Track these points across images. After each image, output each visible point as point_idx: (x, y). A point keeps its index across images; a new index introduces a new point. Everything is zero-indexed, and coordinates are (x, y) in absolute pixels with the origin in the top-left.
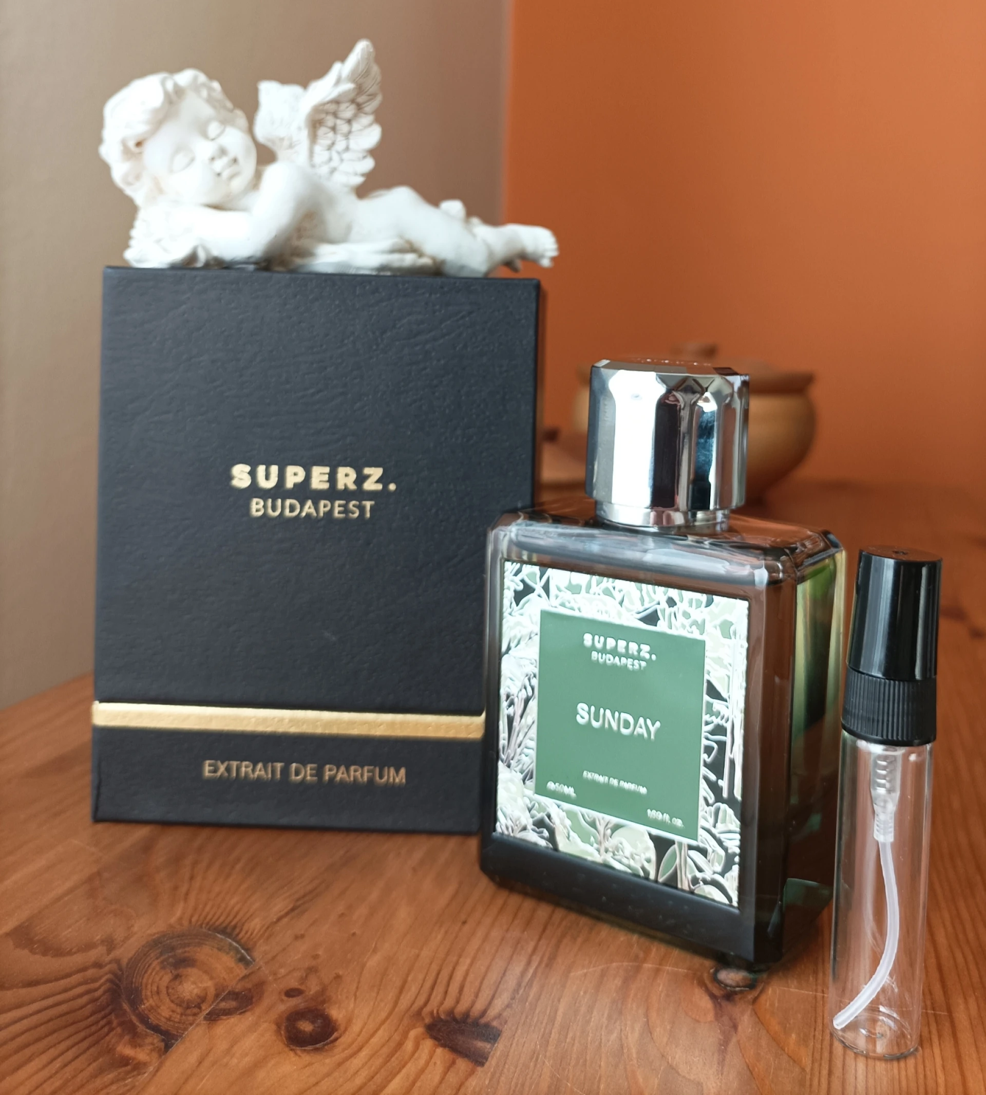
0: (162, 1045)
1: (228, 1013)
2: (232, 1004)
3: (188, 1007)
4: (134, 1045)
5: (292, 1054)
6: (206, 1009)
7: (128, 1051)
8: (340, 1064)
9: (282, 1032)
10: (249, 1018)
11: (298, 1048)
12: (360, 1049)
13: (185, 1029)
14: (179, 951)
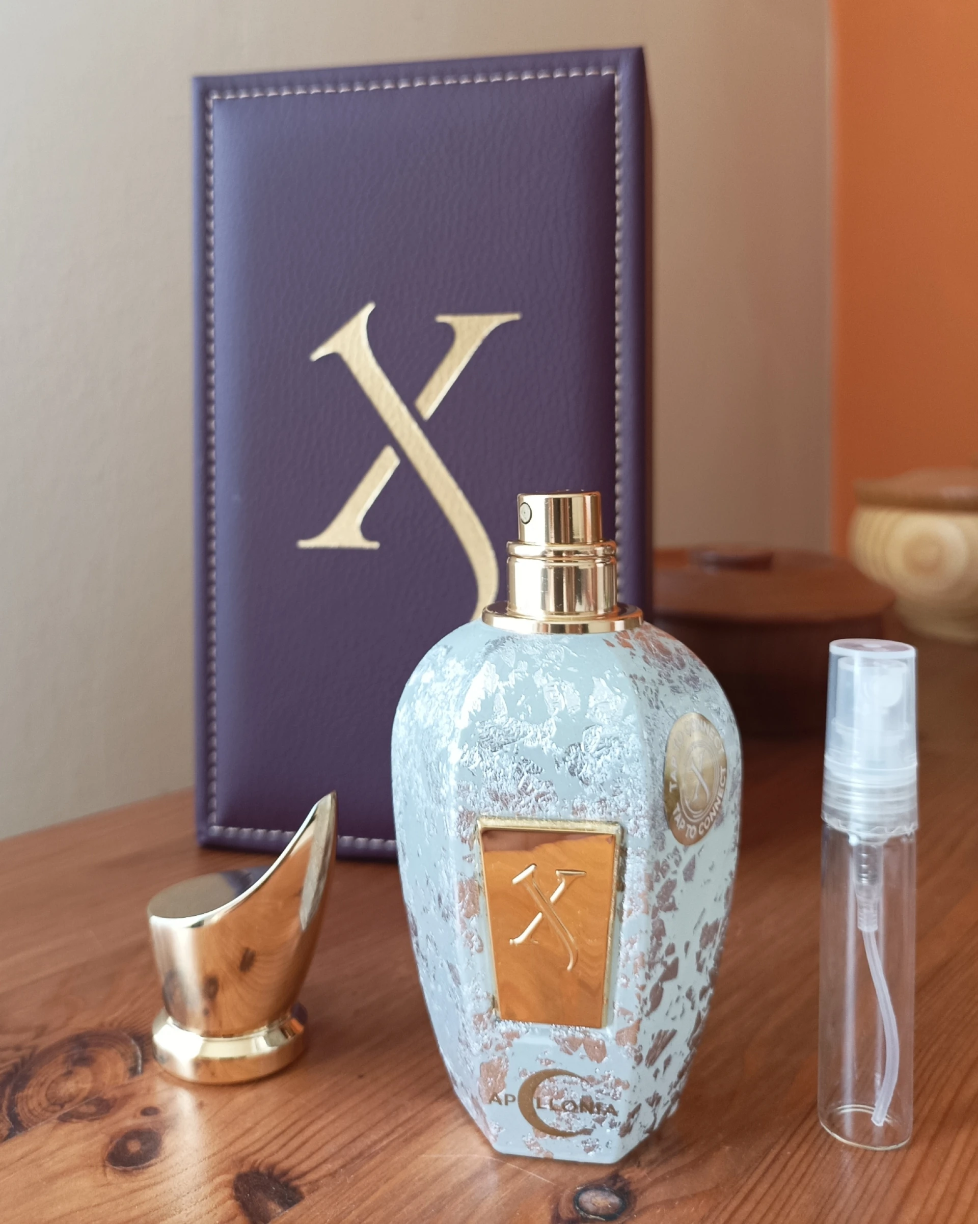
0: (7, 1133)
1: (80, 1117)
2: (93, 1109)
3: (54, 1104)
5: (101, 1170)
6: (68, 1108)
8: (132, 1191)
9: (110, 1147)
10: (96, 1125)
11: (111, 1166)
12: (162, 1182)
13: (35, 1124)
14: (89, 1049)
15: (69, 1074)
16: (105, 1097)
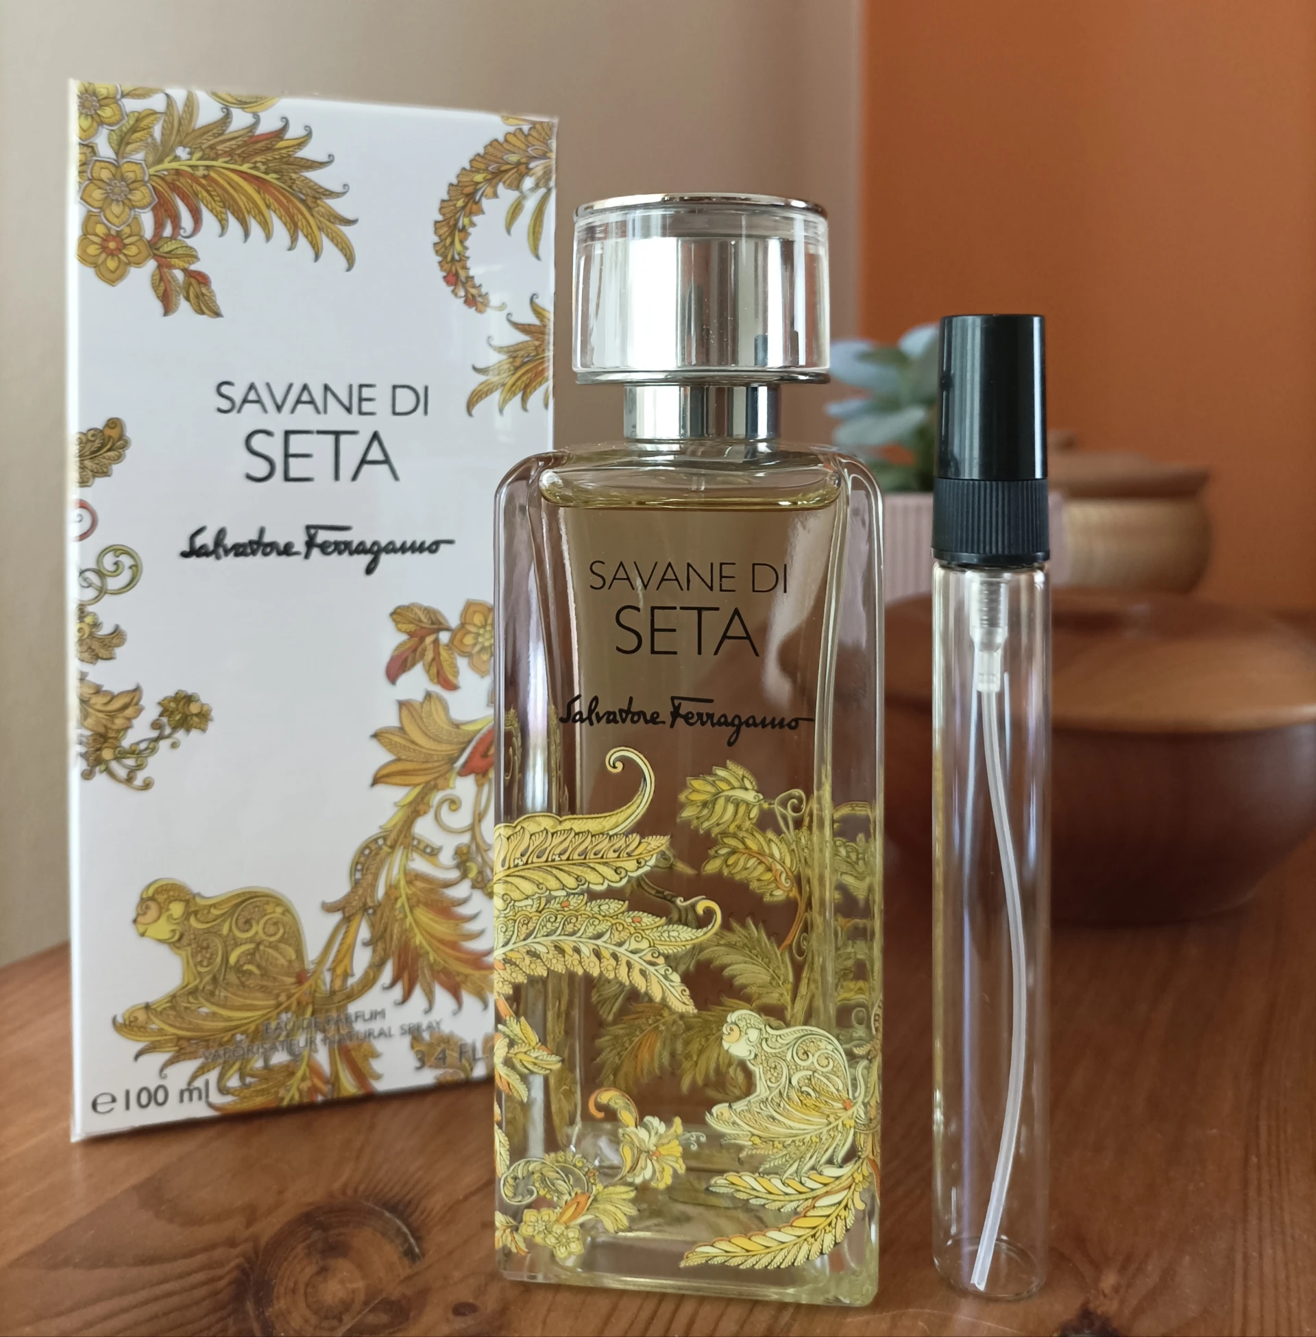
1: (372, 1331)
2: (385, 1317)
3: (326, 1318)
6: (348, 1322)
14: (332, 1232)
15: (323, 1271)
16: (393, 1298)
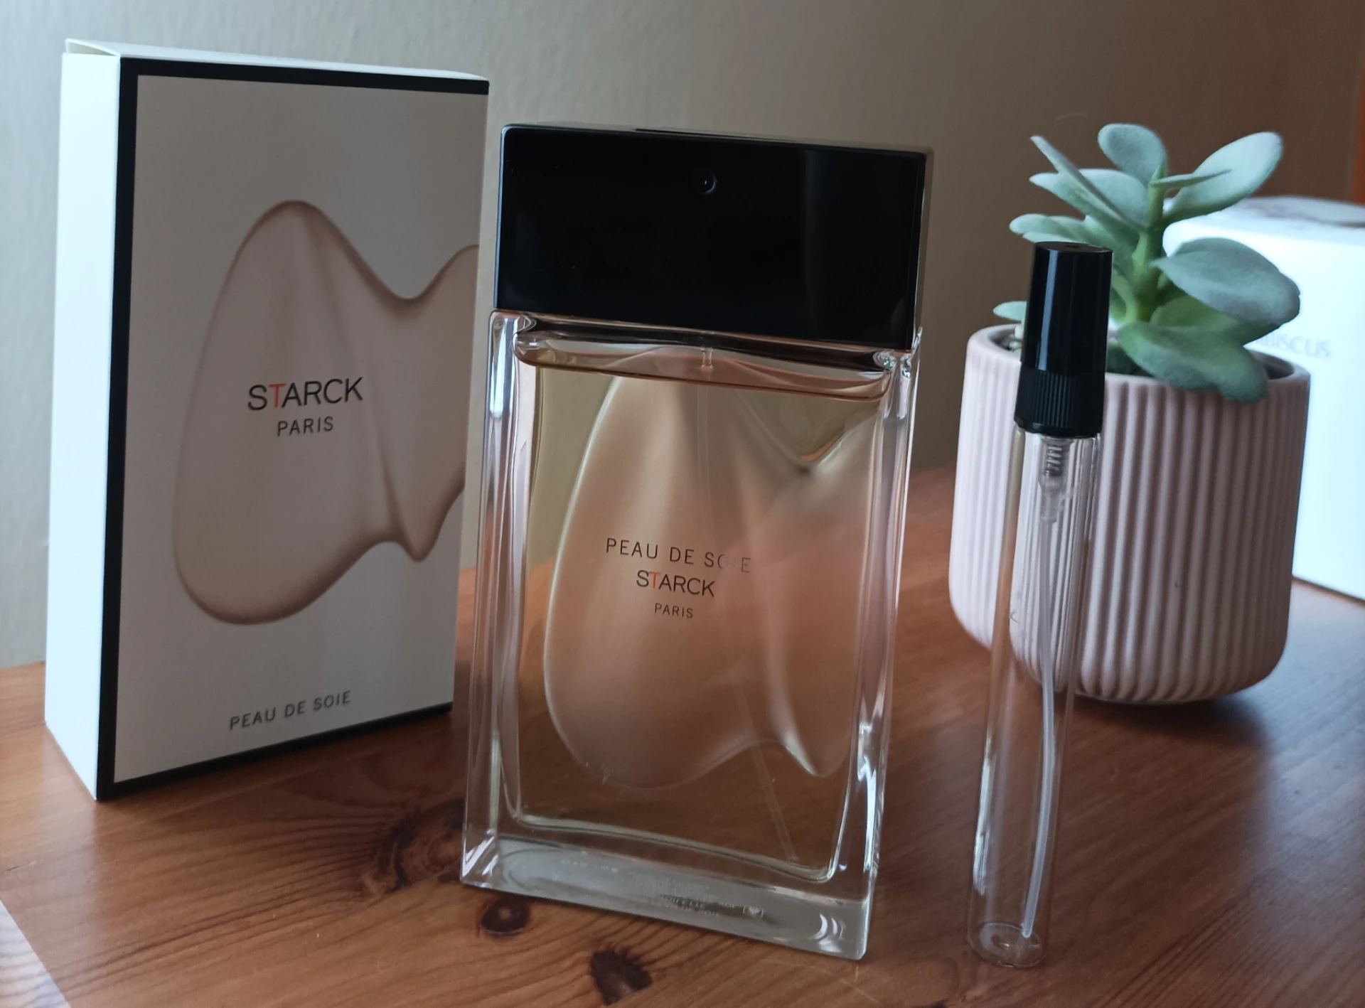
0: (393, 884)
3: (435, 863)
4: (376, 878)
5: (474, 931)
6: (446, 870)
7: (367, 880)
8: (501, 955)
9: (484, 911)
11: (483, 928)
12: (528, 949)
13: (419, 880)
15: (449, 837)
